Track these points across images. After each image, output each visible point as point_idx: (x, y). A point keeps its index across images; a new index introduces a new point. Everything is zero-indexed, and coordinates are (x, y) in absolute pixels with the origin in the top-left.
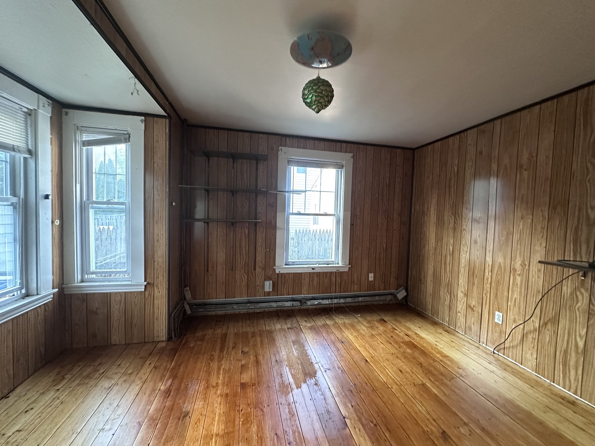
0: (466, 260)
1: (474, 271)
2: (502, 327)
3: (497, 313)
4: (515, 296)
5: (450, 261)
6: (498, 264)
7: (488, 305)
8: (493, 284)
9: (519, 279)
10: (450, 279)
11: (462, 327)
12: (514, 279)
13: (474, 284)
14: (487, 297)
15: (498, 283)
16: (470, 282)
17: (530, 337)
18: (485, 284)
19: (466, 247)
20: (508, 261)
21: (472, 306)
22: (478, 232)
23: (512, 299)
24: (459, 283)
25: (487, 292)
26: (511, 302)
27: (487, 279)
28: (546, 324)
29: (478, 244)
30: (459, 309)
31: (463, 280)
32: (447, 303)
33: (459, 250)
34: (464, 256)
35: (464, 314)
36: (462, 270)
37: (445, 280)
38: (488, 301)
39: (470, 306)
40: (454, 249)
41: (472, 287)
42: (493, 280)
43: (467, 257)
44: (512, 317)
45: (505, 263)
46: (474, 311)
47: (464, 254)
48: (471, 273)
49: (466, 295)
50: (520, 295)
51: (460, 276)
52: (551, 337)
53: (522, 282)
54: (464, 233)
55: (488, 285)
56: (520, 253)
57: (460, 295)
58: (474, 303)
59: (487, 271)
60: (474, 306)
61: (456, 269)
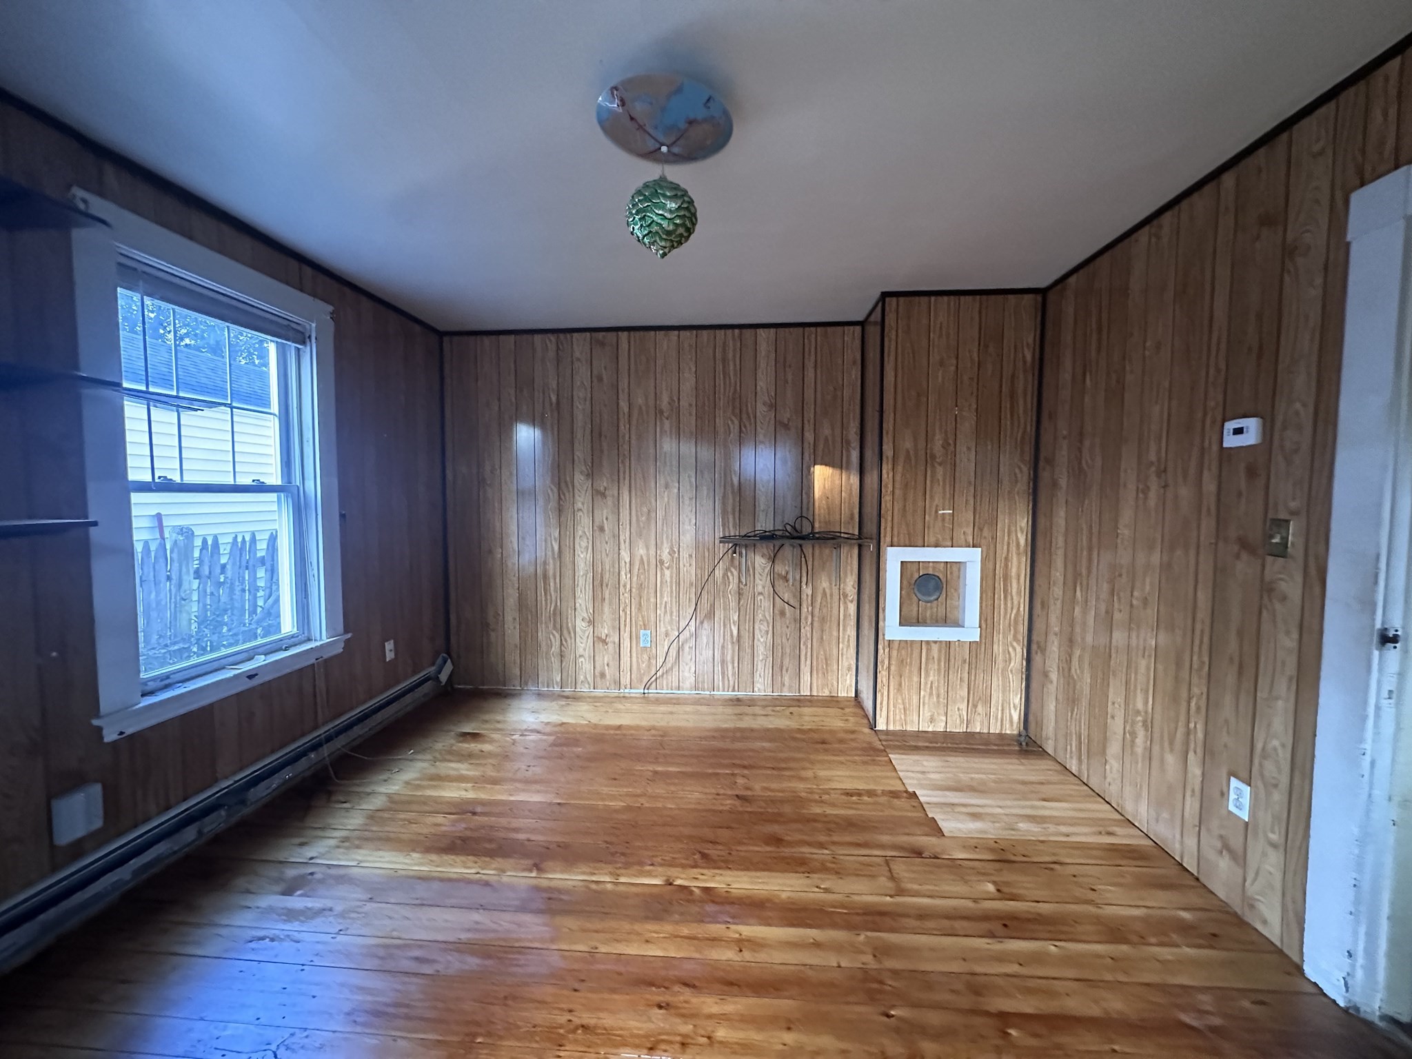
0: (588, 563)
1: (602, 577)
2: (651, 651)
3: (642, 632)
4: (665, 599)
5: (555, 569)
6: (639, 558)
7: (628, 625)
8: (634, 590)
9: (667, 573)
10: (559, 604)
11: (589, 679)
12: (663, 575)
13: (603, 599)
14: (626, 614)
15: (641, 587)
16: (597, 599)
17: (686, 648)
18: (621, 594)
19: (585, 540)
20: (652, 552)
21: (604, 637)
22: (605, 511)
23: (661, 604)
24: (577, 605)
25: (626, 607)
26: (660, 610)
27: (625, 586)
28: (702, 623)
29: (607, 532)
30: (580, 651)
31: (583, 600)
32: (555, 649)
33: (572, 547)
34: (582, 556)
35: (590, 657)
36: (581, 582)
37: (546, 609)
38: (628, 620)
39: (599, 638)
40: (563, 547)
41: (602, 605)
42: (634, 585)
43: (588, 558)
44: (663, 630)
45: (648, 555)
46: (607, 644)
47: (582, 552)
48: (597, 583)
49: (592, 622)
50: (671, 596)
51: (578, 593)
52: (708, 637)
53: (671, 577)
54: (580, 516)
55: (627, 595)
56: (667, 537)
57: (580, 625)
58: (606, 632)
59: (623, 573)
60: (607, 636)
61: (568, 582)
